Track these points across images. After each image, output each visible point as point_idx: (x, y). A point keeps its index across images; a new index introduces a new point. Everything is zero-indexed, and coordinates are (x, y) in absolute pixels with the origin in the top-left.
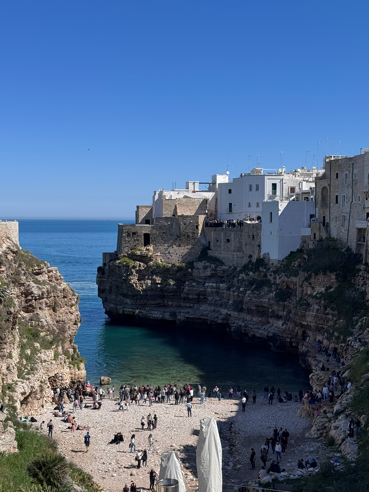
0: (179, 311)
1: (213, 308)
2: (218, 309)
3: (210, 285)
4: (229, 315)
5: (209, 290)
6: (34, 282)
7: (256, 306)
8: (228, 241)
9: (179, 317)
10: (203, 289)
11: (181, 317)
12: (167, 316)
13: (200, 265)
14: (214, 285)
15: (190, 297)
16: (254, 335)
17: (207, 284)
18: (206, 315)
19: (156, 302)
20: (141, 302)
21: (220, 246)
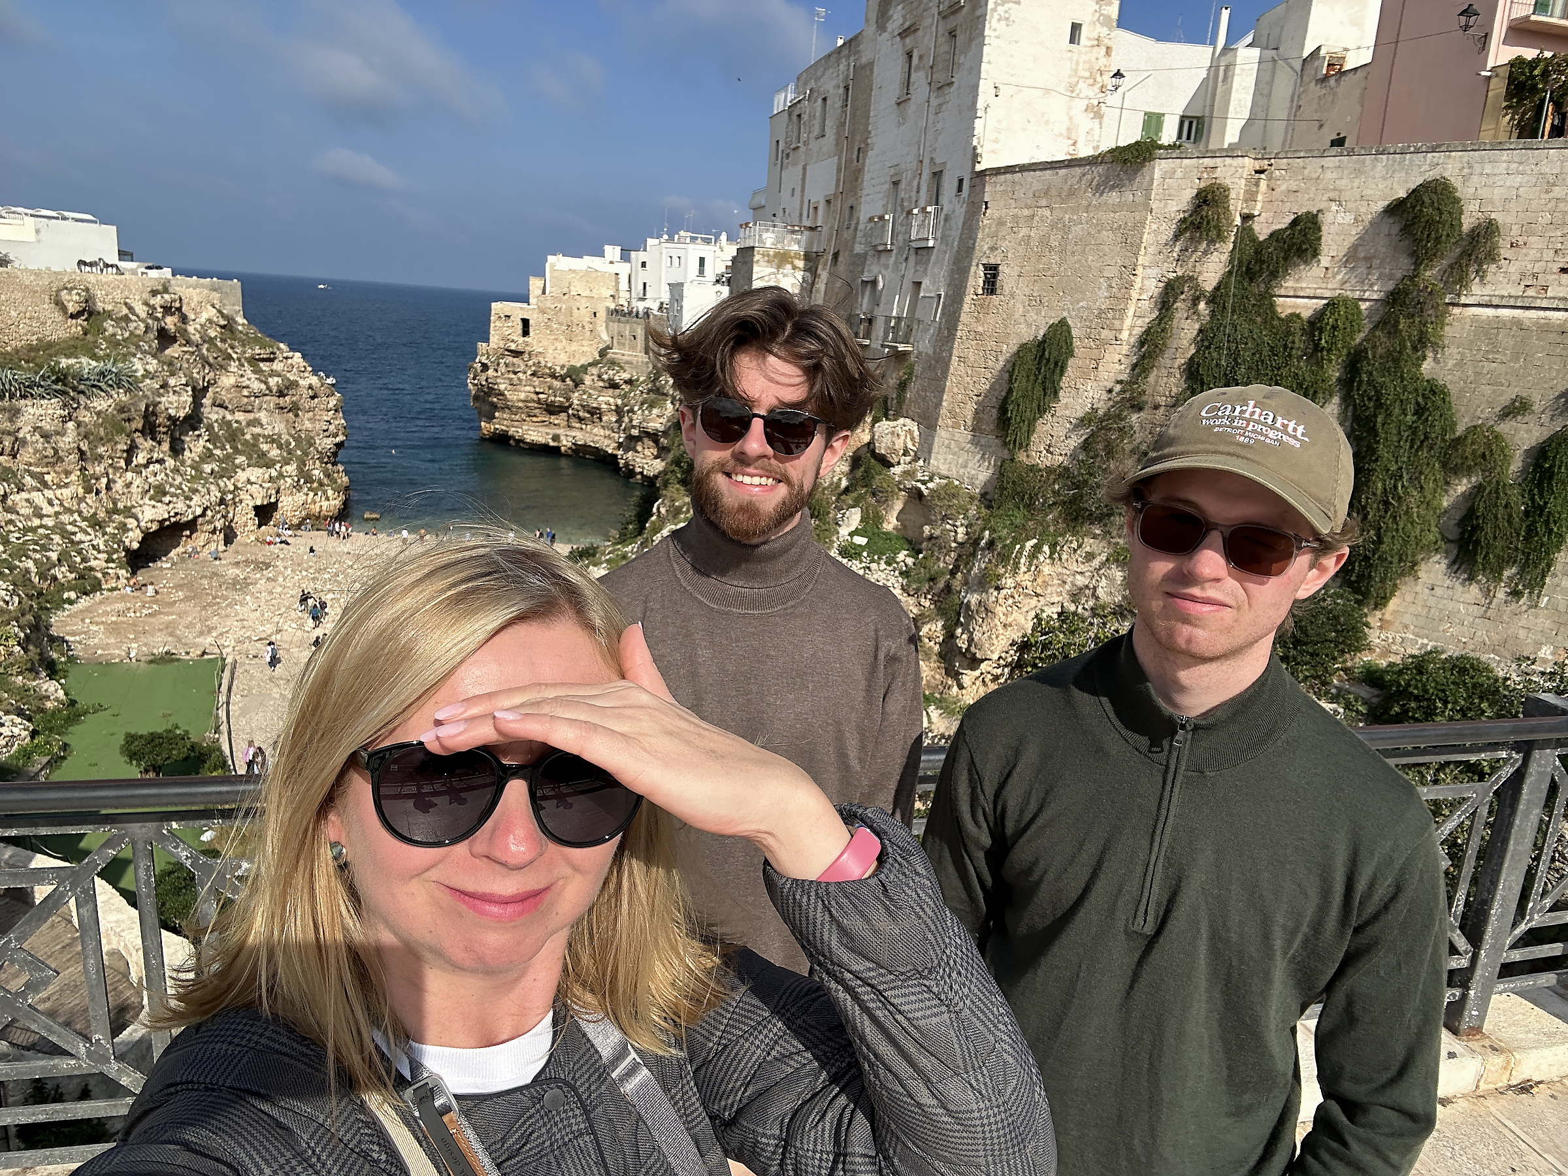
0: (564, 433)
3: (607, 397)
6: (254, 372)
8: (635, 338)
9: (564, 443)
10: (596, 405)
11: (566, 443)
12: (548, 440)
14: (612, 400)
15: (581, 414)
17: (601, 399)
18: (596, 443)
19: (539, 419)
20: (518, 417)
21: (624, 344)
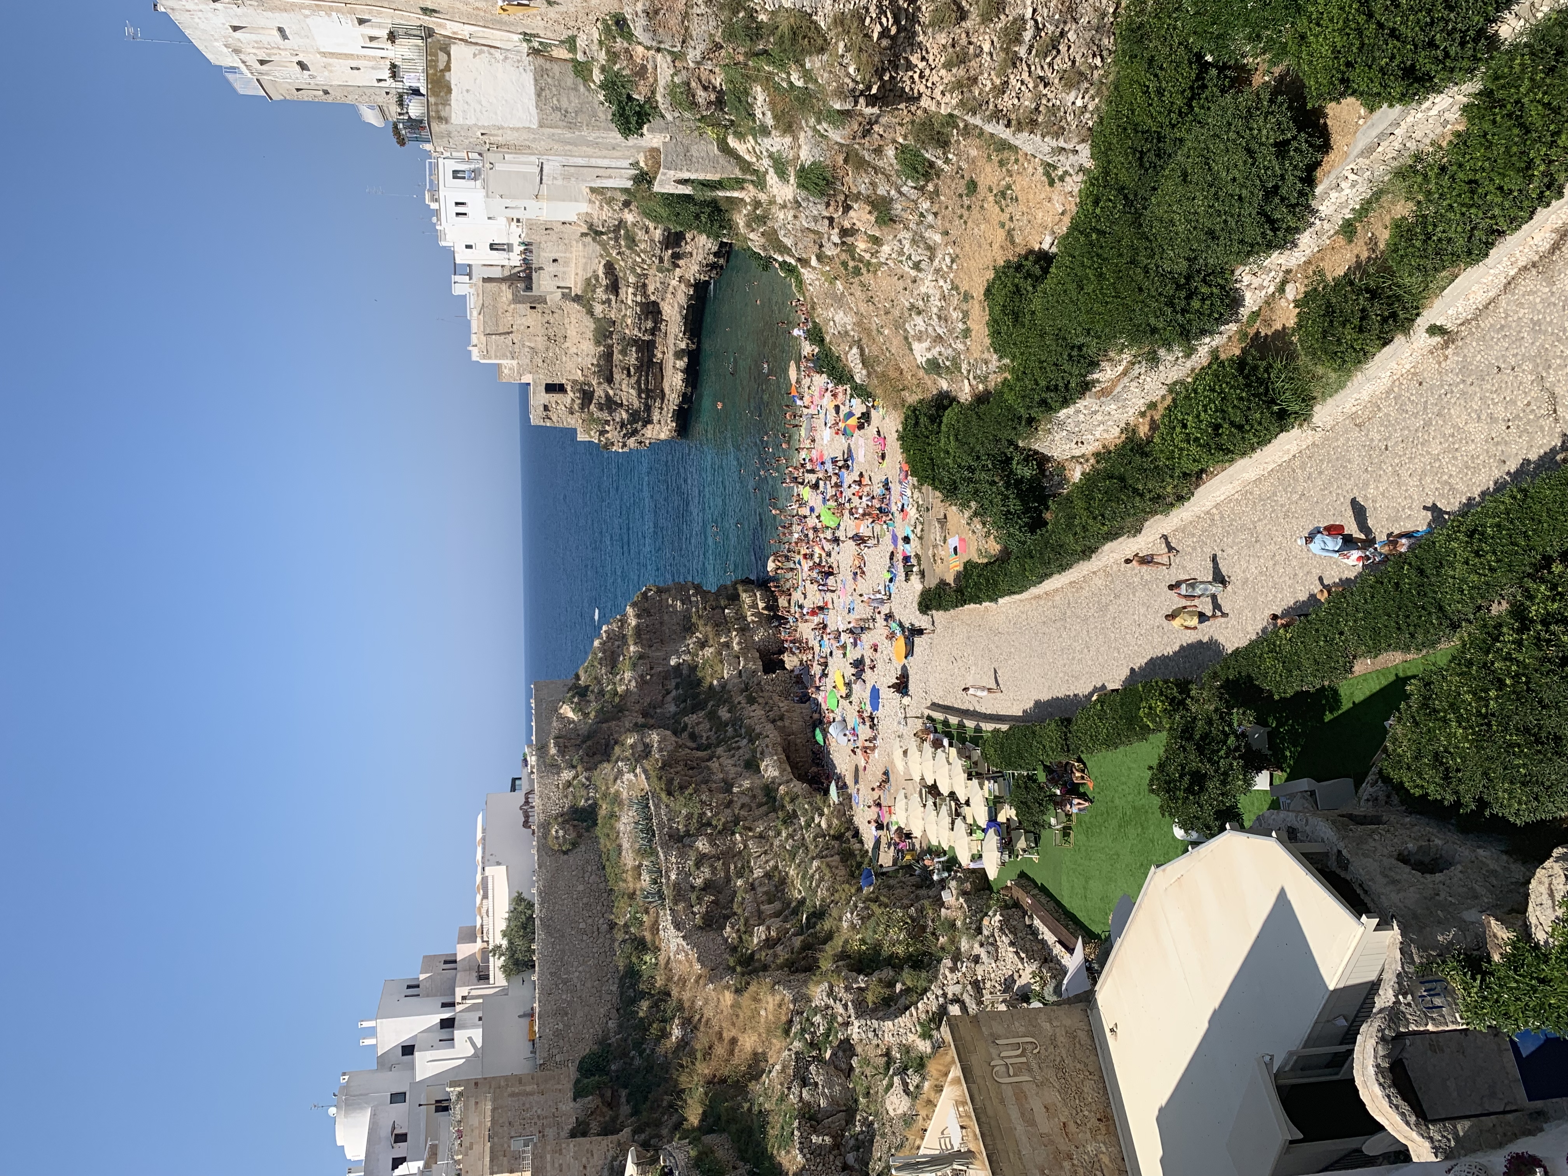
0: (672, 346)
1: (669, 296)
2: (671, 289)
3: (628, 294)
4: (680, 277)
5: (639, 299)
7: (667, 248)
8: (555, 261)
10: (638, 309)
11: (683, 344)
12: (681, 364)
13: (598, 309)
15: (649, 326)
16: (716, 254)
18: (682, 307)
21: (564, 273)
